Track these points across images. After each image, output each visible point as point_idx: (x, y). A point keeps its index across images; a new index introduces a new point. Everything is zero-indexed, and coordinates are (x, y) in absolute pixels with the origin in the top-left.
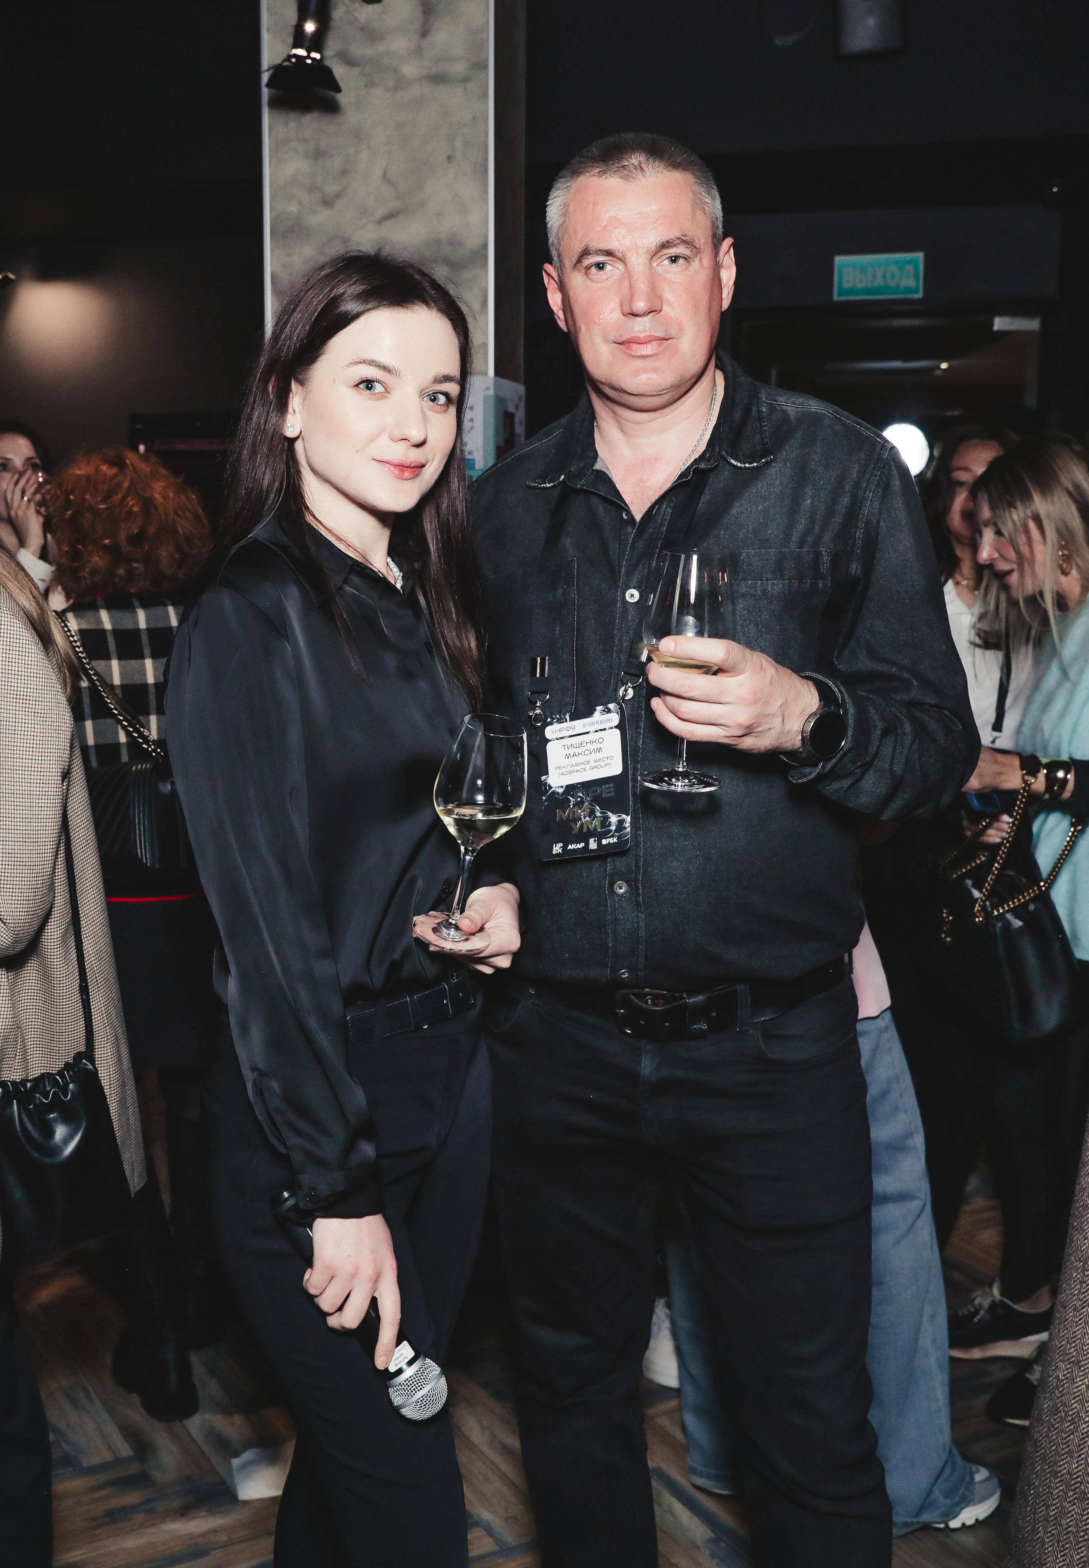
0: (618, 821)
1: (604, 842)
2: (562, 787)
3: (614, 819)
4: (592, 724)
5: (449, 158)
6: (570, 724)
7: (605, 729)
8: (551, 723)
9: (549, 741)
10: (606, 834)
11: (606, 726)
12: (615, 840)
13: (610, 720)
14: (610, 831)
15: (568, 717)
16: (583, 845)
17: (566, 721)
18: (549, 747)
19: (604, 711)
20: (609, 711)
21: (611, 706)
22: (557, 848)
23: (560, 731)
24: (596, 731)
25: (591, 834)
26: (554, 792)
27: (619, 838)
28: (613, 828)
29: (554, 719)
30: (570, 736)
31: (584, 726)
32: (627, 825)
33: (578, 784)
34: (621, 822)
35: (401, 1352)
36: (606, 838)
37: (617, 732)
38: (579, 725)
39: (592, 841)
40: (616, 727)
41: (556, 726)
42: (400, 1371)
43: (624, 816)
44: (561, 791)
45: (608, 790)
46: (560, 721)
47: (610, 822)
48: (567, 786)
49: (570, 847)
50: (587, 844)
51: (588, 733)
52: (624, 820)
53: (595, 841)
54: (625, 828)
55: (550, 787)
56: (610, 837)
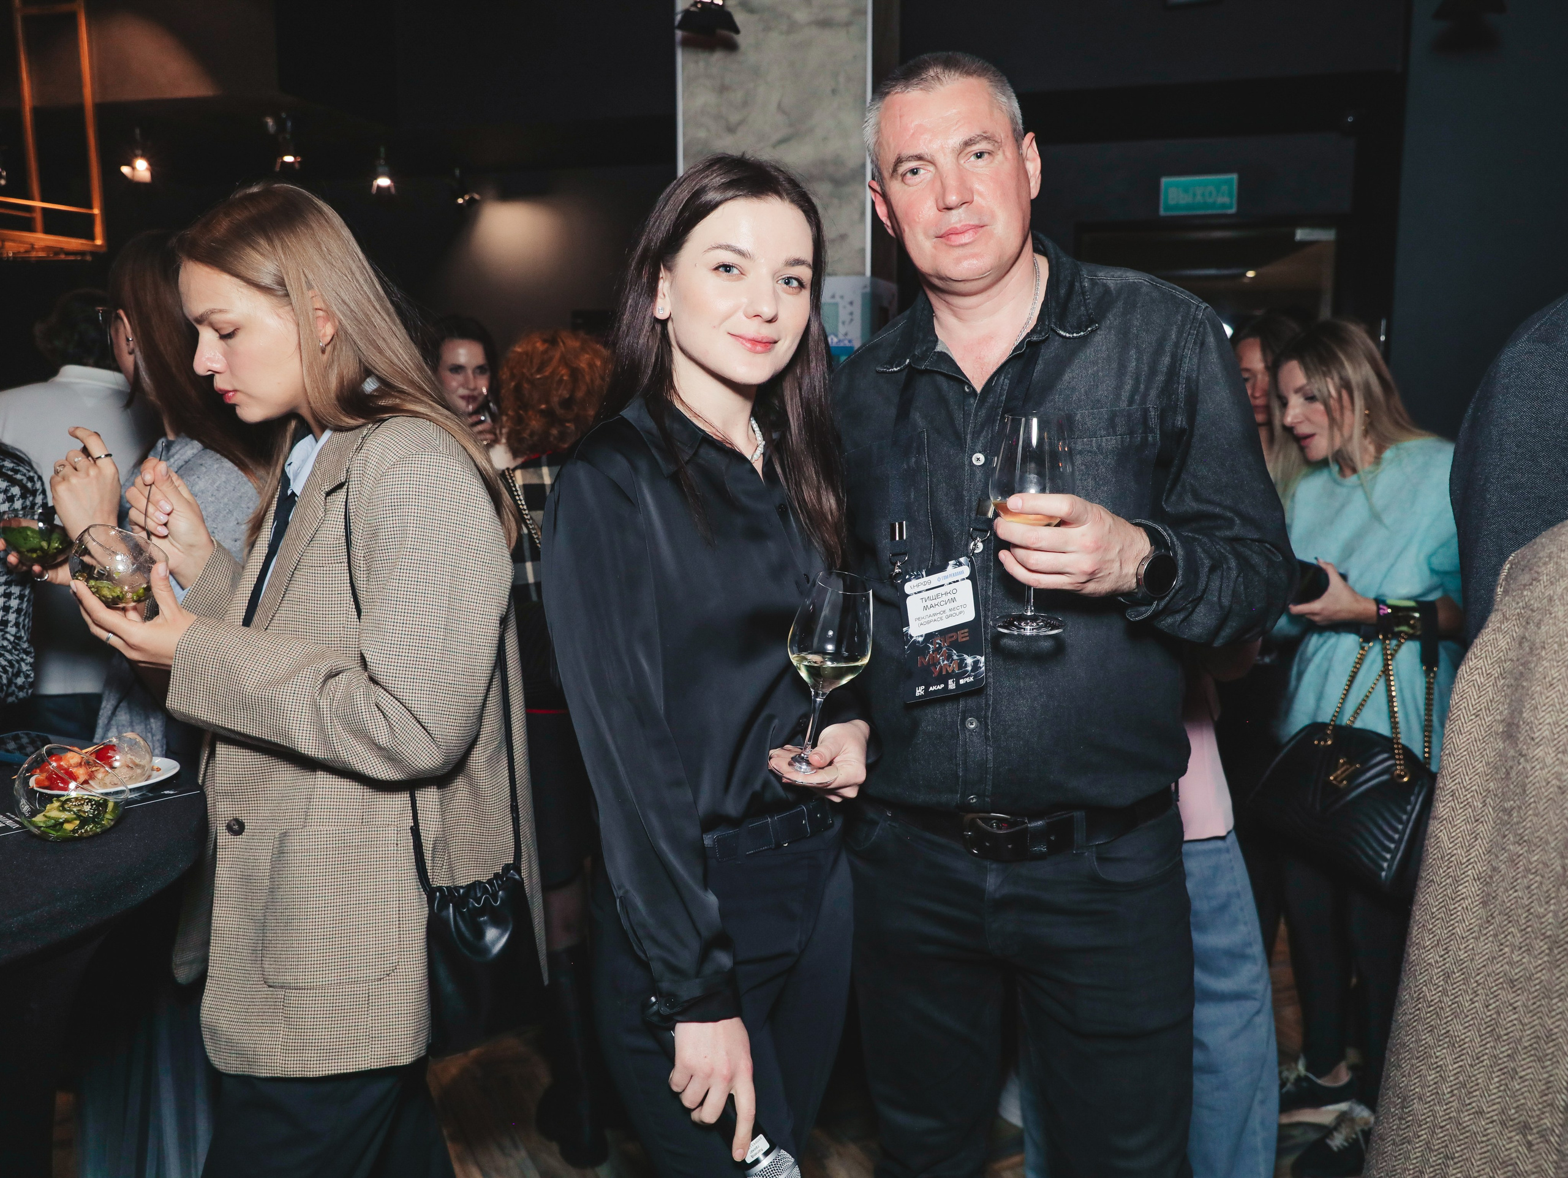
0: (974, 662)
1: (962, 682)
2: (922, 636)
3: (969, 660)
4: (946, 577)
5: (834, 92)
6: (926, 579)
7: (957, 581)
8: (909, 580)
9: (908, 595)
10: (963, 675)
11: (959, 578)
12: (972, 679)
13: (962, 572)
14: (967, 671)
15: (924, 573)
16: (942, 686)
17: (923, 577)
18: (909, 601)
19: (956, 564)
20: (960, 564)
21: (962, 560)
22: (920, 691)
23: (918, 586)
24: (950, 583)
25: (950, 676)
26: (915, 641)
27: (975, 677)
28: (969, 668)
29: (912, 575)
30: (927, 590)
31: (939, 579)
32: (981, 665)
33: (936, 632)
34: (976, 663)
35: (756, 1145)
36: (963, 678)
37: (969, 582)
38: (935, 579)
39: (950, 682)
40: (967, 578)
41: (914, 582)
42: (757, 1162)
43: (979, 657)
44: (921, 639)
45: (963, 635)
46: (917, 577)
47: (966, 664)
48: (927, 635)
49: (931, 689)
50: (947, 685)
51: (943, 585)
52: (979, 660)
53: (953, 682)
54: (981, 668)
55: (911, 637)
56: (966, 677)
